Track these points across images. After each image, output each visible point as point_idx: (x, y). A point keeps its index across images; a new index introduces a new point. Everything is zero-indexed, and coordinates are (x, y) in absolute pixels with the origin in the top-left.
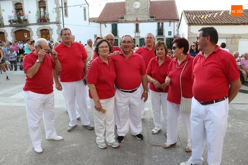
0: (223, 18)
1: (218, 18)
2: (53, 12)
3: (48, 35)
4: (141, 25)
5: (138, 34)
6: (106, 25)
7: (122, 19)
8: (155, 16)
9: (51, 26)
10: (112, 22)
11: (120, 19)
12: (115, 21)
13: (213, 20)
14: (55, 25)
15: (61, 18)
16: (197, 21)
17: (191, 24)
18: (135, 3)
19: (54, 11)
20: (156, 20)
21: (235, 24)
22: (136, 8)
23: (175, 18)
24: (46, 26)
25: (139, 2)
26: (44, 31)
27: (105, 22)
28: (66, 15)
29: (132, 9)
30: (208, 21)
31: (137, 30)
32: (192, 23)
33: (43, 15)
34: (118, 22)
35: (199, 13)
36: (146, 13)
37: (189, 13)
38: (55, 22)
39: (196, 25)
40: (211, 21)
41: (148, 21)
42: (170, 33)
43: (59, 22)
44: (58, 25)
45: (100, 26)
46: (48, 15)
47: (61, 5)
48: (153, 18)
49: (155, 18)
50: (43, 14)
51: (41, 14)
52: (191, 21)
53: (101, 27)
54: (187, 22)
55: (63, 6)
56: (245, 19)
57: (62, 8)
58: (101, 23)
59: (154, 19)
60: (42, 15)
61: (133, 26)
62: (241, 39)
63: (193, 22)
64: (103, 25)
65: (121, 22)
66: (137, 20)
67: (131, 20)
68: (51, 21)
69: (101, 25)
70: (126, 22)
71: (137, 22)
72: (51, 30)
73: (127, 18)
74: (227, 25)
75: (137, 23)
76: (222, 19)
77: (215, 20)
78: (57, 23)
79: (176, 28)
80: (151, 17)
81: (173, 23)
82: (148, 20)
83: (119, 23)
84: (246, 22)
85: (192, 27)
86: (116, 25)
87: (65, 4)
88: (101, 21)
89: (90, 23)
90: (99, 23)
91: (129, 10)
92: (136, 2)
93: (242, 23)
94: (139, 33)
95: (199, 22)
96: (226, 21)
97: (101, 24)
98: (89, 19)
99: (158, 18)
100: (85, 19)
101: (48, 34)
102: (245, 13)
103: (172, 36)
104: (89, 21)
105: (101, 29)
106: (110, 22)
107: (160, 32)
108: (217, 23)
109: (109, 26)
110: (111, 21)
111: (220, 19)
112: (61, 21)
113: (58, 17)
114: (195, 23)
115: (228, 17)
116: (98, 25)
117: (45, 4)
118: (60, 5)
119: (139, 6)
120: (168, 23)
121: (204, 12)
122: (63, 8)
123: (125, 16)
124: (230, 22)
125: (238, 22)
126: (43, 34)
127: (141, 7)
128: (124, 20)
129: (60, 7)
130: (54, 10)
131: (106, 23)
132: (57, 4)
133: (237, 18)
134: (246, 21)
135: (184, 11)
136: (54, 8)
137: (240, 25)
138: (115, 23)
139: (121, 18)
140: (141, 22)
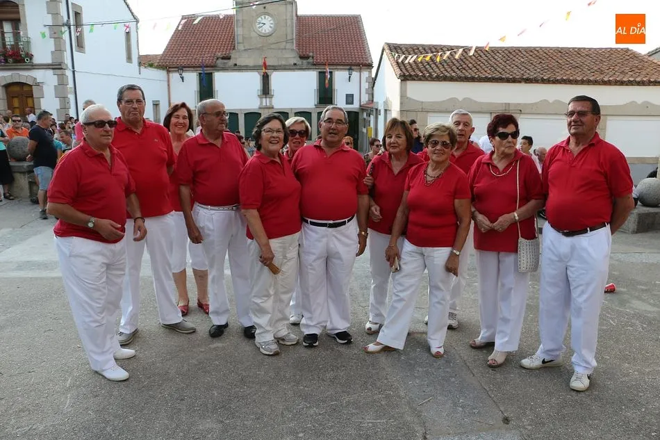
0: (481, 65)
1: (470, 65)
2: (44, 35)
3: (30, 100)
4: (276, 78)
5: (268, 99)
6: (184, 74)
7: (226, 61)
8: (311, 54)
9: (39, 75)
10: (200, 67)
11: (220, 61)
12: (207, 67)
13: (458, 68)
14: (50, 72)
15: (67, 54)
16: (420, 71)
17: (408, 78)
18: (260, 19)
19: (47, 34)
20: (315, 65)
21: (508, 81)
22: (263, 31)
23: (362, 62)
24: (23, 76)
25: (270, 19)
26: (16, 89)
27: (181, 68)
28: (80, 45)
29: (253, 34)
30: (446, 70)
31: (266, 91)
32: (410, 76)
33: (12, 43)
34: (215, 67)
35: (424, 49)
36: (289, 46)
37: (401, 49)
38: (49, 65)
39: (420, 80)
40: (454, 72)
41: (295, 67)
42: (350, 98)
43: (60, 65)
44: (59, 72)
45: (166, 79)
46: (28, 42)
47: (66, 19)
48: (306, 59)
49: (310, 60)
50: (12, 39)
51: (7, 40)
52: (406, 69)
53: (168, 81)
54: (399, 72)
55: (72, 21)
56: (529, 70)
57: (69, 28)
58: (170, 69)
59: (308, 63)
60: (7, 43)
61: (255, 79)
62: (522, 116)
63: (413, 73)
64: (175, 76)
65: (224, 69)
66: (265, 63)
67: (250, 63)
68: (36, 60)
69: (171, 75)
70: (237, 68)
71: (266, 69)
72: (38, 84)
73: (240, 58)
74: (492, 82)
75: (264, 71)
76: (478, 67)
77: (464, 69)
78: (57, 67)
79: (365, 85)
80: (301, 57)
81: (358, 74)
82: (295, 64)
83: (218, 70)
84: (531, 77)
85: (411, 85)
86: (210, 76)
87: (77, 15)
88: (169, 63)
89: (143, 69)
90: (163, 69)
91: (244, 38)
92: (263, 17)
93: (525, 77)
94: (271, 97)
95: (425, 72)
96: (489, 71)
97: (168, 72)
98: (140, 57)
99: (320, 59)
100: (129, 59)
101: (27, 97)
102: (527, 55)
103: (355, 106)
104: (140, 64)
105: (169, 85)
106: (194, 67)
107: (325, 95)
108: (469, 76)
109: (192, 78)
110: (198, 65)
111: (475, 67)
112: (68, 61)
113: (59, 50)
114: (417, 76)
115: (493, 64)
116: (162, 74)
117: (18, 12)
118: (62, 17)
119: (271, 27)
120: (346, 74)
121: (436, 49)
122: (72, 27)
123: (233, 54)
124: (497, 75)
125: (514, 75)
126: (13, 97)
127: (275, 31)
128: (231, 63)
129: (63, 25)
130: (47, 31)
131: (184, 69)
132: (56, 14)
133: (513, 66)
134: (532, 74)
135: (389, 45)
136: (45, 26)
137: (520, 82)
138: (208, 70)
139: (223, 58)
140: (275, 68)
